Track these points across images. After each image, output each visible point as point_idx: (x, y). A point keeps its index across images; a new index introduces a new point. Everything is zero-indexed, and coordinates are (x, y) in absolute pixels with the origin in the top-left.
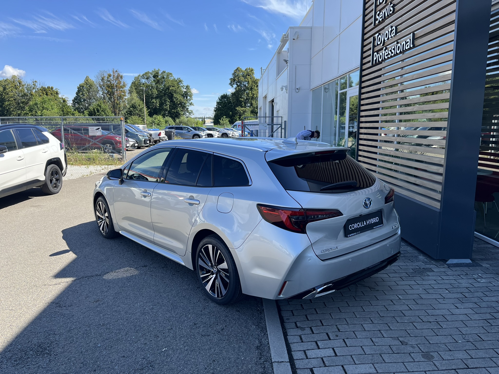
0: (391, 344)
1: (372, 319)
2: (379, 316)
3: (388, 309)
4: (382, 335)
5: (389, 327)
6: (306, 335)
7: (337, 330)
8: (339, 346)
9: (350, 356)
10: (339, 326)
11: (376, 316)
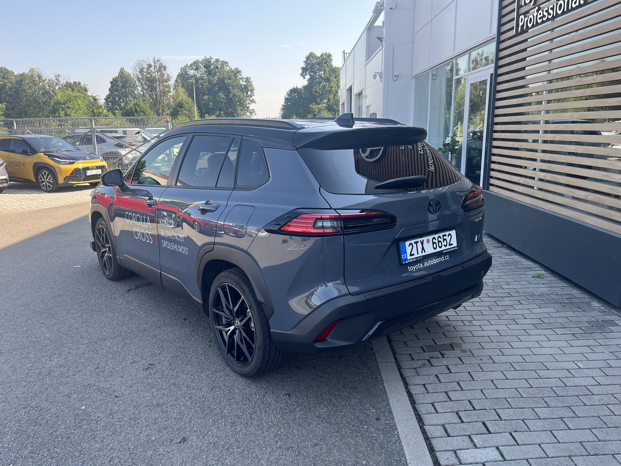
0: (583, 441)
1: (546, 399)
2: (556, 395)
3: (566, 384)
4: (566, 426)
5: (574, 412)
6: (452, 425)
7: (497, 417)
8: (506, 444)
9: (526, 460)
10: (499, 411)
11: (551, 395)
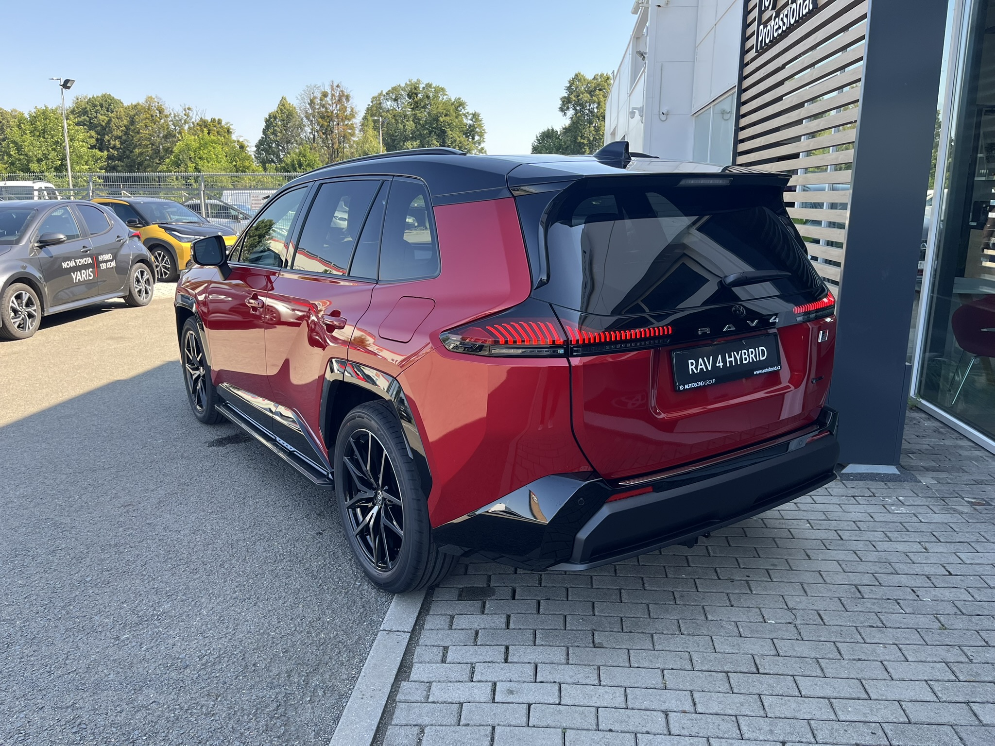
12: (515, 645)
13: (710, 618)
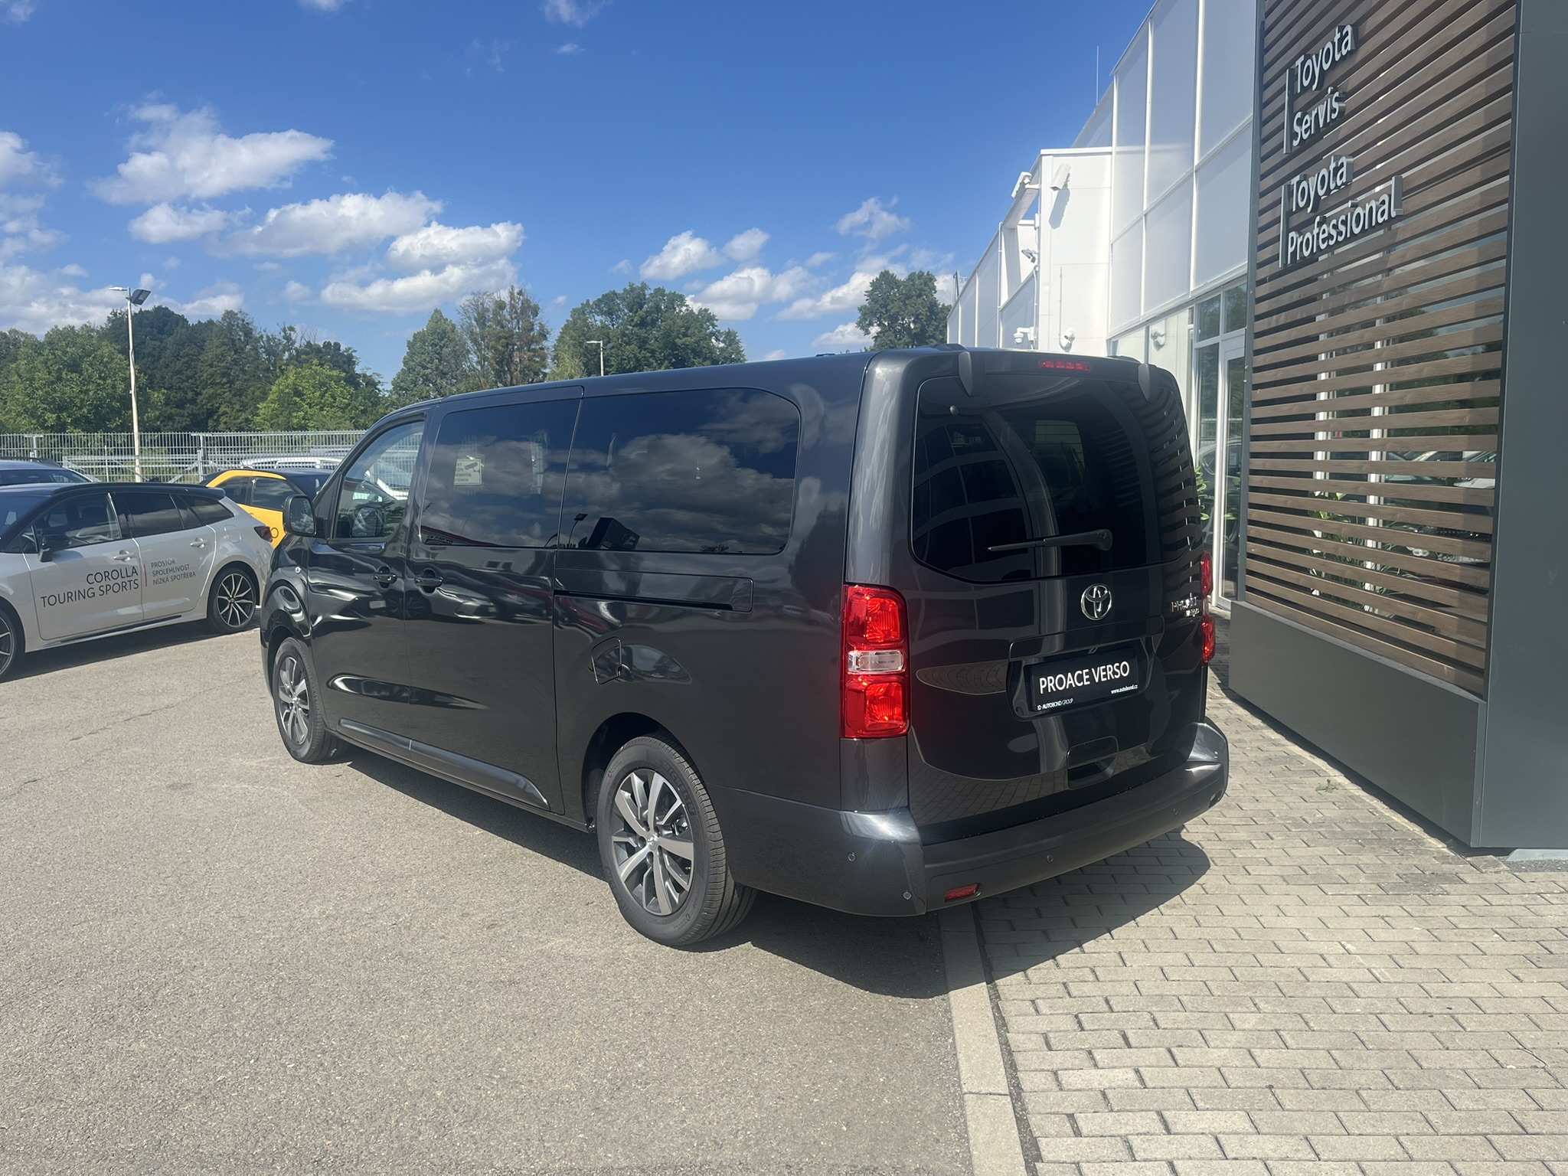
0: (1307, 1067)
3: (1309, 977)
6: (1062, 1034)
8: (1155, 1064)
9: (1184, 1090)
10: (1158, 1015)
11: (1269, 994)
12: (1168, 1110)
13: (1425, 1065)
